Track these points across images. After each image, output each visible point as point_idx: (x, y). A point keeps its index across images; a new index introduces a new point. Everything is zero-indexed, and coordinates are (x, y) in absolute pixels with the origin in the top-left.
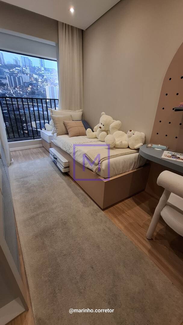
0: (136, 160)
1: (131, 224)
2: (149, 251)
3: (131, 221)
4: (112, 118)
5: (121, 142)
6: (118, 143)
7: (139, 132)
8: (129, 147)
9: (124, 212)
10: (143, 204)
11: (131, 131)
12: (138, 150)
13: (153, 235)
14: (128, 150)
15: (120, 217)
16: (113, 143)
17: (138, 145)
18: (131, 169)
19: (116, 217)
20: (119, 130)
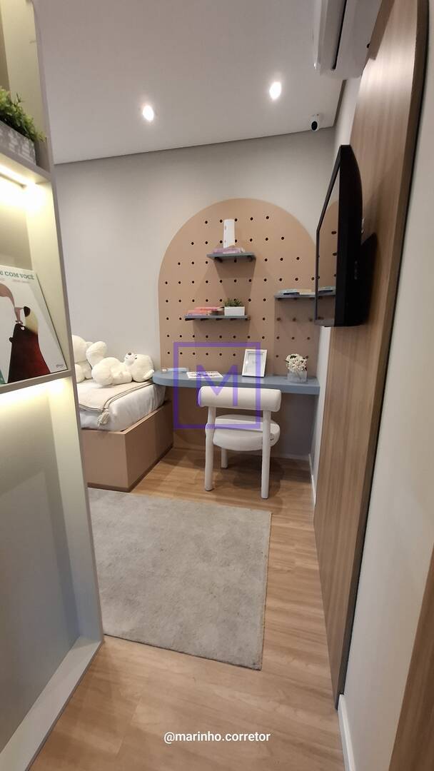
0: (153, 396)
1: (179, 488)
2: (217, 500)
3: (179, 485)
4: (82, 340)
5: (121, 373)
6: (116, 375)
7: (142, 356)
8: (133, 381)
9: (162, 481)
10: (181, 462)
11: (130, 354)
12: (150, 381)
13: (212, 485)
14: (134, 385)
15: (159, 488)
16: (110, 376)
17: (149, 373)
18: (150, 411)
19: (155, 490)
20: (105, 357)
